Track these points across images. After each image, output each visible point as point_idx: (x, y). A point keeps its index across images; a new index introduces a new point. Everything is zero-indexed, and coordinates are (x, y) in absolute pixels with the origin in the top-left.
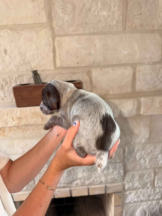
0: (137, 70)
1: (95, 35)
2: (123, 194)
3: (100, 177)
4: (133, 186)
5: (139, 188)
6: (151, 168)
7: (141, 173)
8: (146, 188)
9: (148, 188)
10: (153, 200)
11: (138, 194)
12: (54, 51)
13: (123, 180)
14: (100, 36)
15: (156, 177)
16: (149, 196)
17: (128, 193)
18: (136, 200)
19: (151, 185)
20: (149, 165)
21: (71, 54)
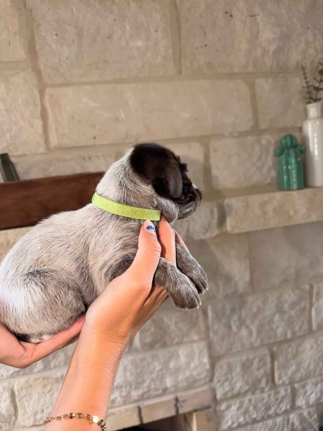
0: (211, 149)
1: (123, 83)
2: (215, 411)
3: (162, 378)
4: (233, 389)
5: (246, 392)
6: (262, 345)
7: (244, 358)
8: (258, 392)
9: (262, 390)
10: (277, 415)
11: (245, 406)
12: (44, 116)
13: (211, 380)
14: (133, 85)
15: (276, 364)
16: (268, 408)
17: (223, 407)
18: (241, 419)
19: (267, 383)
20: (259, 340)
21: (79, 121)
